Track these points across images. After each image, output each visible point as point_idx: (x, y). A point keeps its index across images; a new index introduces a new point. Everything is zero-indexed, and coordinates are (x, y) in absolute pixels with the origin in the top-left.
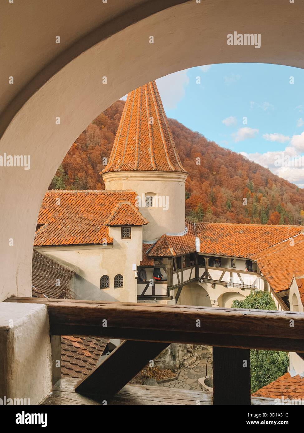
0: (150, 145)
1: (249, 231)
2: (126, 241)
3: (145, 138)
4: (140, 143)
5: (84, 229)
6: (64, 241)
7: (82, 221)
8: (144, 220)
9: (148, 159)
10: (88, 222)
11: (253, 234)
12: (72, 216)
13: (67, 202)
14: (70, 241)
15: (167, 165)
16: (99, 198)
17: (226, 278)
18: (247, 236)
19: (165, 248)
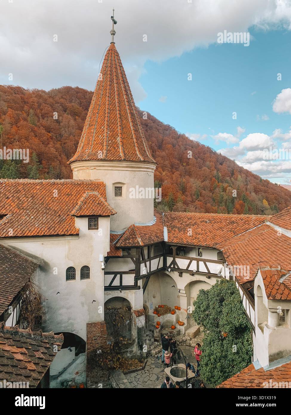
0: (119, 135)
1: (215, 220)
2: (92, 232)
3: (113, 127)
4: (109, 133)
5: (49, 220)
6: (27, 232)
7: (48, 211)
8: (112, 210)
9: (116, 148)
10: (53, 213)
11: (220, 223)
12: (37, 206)
13: (32, 192)
14: (34, 232)
15: (136, 155)
16: (65, 188)
17: (193, 267)
18: (213, 226)
19: (133, 238)
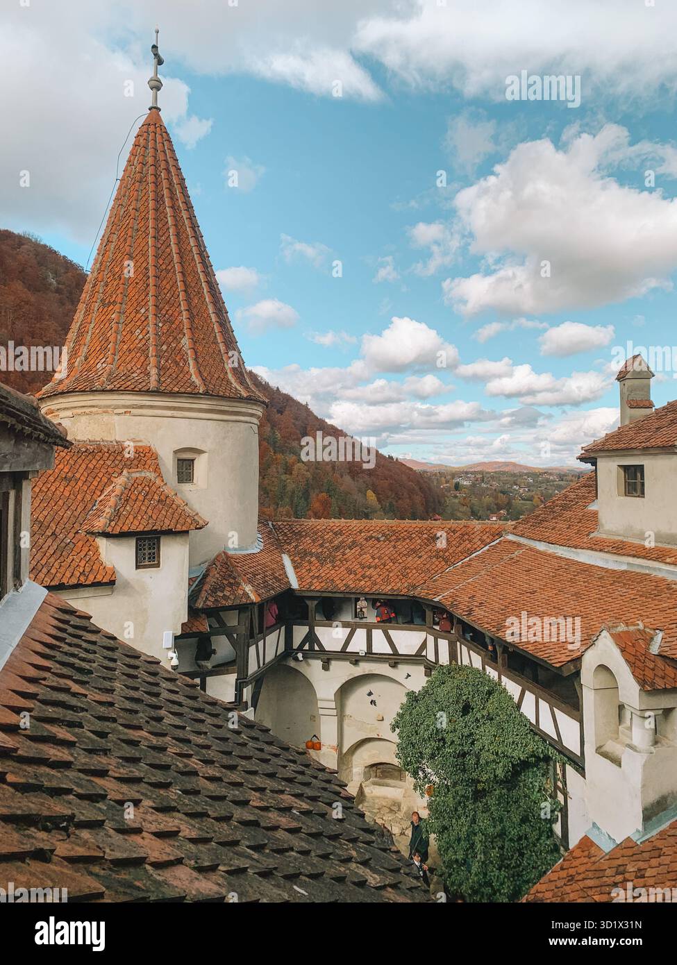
0: (185, 331)
1: (397, 535)
2: (147, 575)
3: (170, 312)
4: (161, 324)
8: (196, 517)
9: (181, 364)
11: (408, 541)
15: (229, 382)
17: (358, 644)
18: (394, 547)
19: (231, 585)
